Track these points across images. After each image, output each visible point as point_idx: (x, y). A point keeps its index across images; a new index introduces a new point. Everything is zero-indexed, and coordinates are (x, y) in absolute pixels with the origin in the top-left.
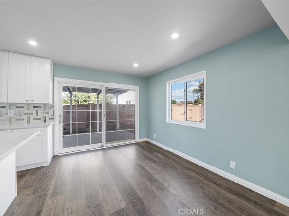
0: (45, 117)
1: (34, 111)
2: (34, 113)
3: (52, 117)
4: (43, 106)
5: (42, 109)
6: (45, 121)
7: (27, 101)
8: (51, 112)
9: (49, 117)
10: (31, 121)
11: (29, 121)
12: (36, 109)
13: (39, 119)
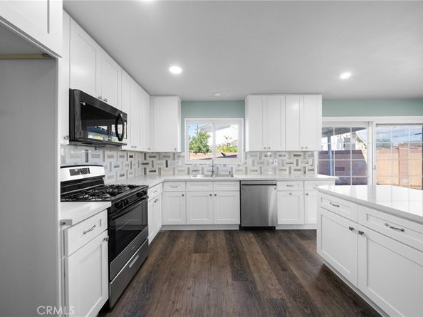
0: (305, 167)
1: (294, 160)
2: (295, 163)
3: (312, 168)
4: (302, 154)
5: (302, 157)
6: (305, 173)
7: (302, 148)
8: (310, 161)
9: (308, 167)
10: (292, 172)
11: (290, 172)
12: (297, 158)
13: (300, 170)
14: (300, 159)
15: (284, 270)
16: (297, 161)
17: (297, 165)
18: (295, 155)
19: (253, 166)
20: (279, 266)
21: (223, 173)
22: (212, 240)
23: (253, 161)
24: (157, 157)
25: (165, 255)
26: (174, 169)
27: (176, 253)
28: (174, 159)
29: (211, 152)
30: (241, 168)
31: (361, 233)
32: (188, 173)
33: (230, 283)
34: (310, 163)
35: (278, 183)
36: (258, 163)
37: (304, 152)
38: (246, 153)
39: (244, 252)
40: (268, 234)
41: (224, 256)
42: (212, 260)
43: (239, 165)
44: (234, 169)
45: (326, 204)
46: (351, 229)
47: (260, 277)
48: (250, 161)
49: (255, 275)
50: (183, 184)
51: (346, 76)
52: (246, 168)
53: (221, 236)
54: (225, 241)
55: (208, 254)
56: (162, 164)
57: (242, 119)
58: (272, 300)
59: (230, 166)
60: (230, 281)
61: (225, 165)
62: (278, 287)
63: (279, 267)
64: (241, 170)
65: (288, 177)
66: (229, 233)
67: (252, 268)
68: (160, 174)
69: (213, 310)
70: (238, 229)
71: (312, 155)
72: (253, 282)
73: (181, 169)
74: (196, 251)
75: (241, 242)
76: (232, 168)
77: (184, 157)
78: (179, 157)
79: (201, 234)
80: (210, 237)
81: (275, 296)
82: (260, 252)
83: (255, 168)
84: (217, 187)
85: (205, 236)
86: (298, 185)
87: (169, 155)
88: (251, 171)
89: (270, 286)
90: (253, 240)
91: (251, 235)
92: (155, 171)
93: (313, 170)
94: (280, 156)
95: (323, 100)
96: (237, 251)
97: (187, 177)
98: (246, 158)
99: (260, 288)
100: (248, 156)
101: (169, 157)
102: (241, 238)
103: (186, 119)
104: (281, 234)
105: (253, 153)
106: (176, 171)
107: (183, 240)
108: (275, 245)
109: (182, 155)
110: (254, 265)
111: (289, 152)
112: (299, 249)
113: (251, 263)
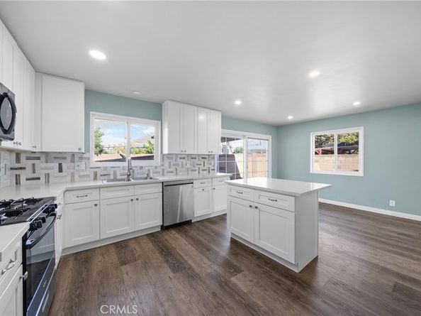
0: (209, 168)
1: (202, 162)
2: (202, 164)
3: (213, 168)
4: (207, 157)
5: (207, 159)
6: (209, 172)
7: (209, 152)
9: (211, 167)
10: (201, 172)
11: (199, 172)
12: (204, 160)
13: (206, 170)
14: (206, 161)
15: (209, 250)
16: (204, 162)
17: (204, 166)
18: (202, 158)
19: (170, 167)
20: (204, 248)
21: (139, 176)
22: (137, 248)
23: (170, 163)
24: (43, 158)
25: (83, 281)
26: (73, 174)
27: (98, 273)
28: (73, 161)
29: (106, 153)
30: (158, 170)
31: (256, 208)
32: (95, 178)
33: (172, 277)
34: (213, 164)
35: (195, 182)
36: (174, 165)
37: (209, 155)
38: (163, 156)
39: (173, 248)
40: (187, 228)
41: (156, 258)
42: (146, 265)
43: (156, 167)
44: (151, 171)
45: (235, 193)
46: (251, 206)
47: (194, 262)
48: (166, 163)
49: (190, 262)
50: (96, 192)
51: (238, 103)
52: (163, 170)
53: (145, 241)
54: (151, 244)
55: (139, 262)
56: (53, 168)
57: (160, 122)
58: (208, 275)
59: (147, 168)
60: (172, 275)
61: (141, 168)
62: (209, 263)
63: (204, 250)
64: (159, 172)
65: (197, 176)
66: (152, 236)
67: (185, 258)
68: (48, 181)
69: (166, 304)
70: (160, 230)
71: (214, 158)
72: (190, 268)
73: (83, 174)
74: (123, 263)
75: (166, 240)
76: (149, 170)
77: (88, 159)
78: (81, 158)
79: (121, 246)
80: (133, 245)
81: (209, 271)
82: (186, 243)
83: (171, 170)
84: (139, 191)
85: (127, 245)
86: (208, 182)
87: (64, 155)
88: (168, 172)
89: (203, 265)
90: (177, 235)
91: (173, 232)
92: (39, 179)
93: (214, 170)
94: (192, 158)
95: (222, 116)
96: (167, 249)
97: (92, 184)
98: (163, 161)
99: (197, 270)
100: (165, 158)
101: (65, 158)
102: (166, 237)
103: (91, 113)
104: (197, 225)
105: (170, 156)
106: (76, 177)
107: (100, 258)
108: (196, 235)
109: (85, 156)
110: (186, 255)
111: (199, 155)
112: (213, 232)
113: (183, 255)
